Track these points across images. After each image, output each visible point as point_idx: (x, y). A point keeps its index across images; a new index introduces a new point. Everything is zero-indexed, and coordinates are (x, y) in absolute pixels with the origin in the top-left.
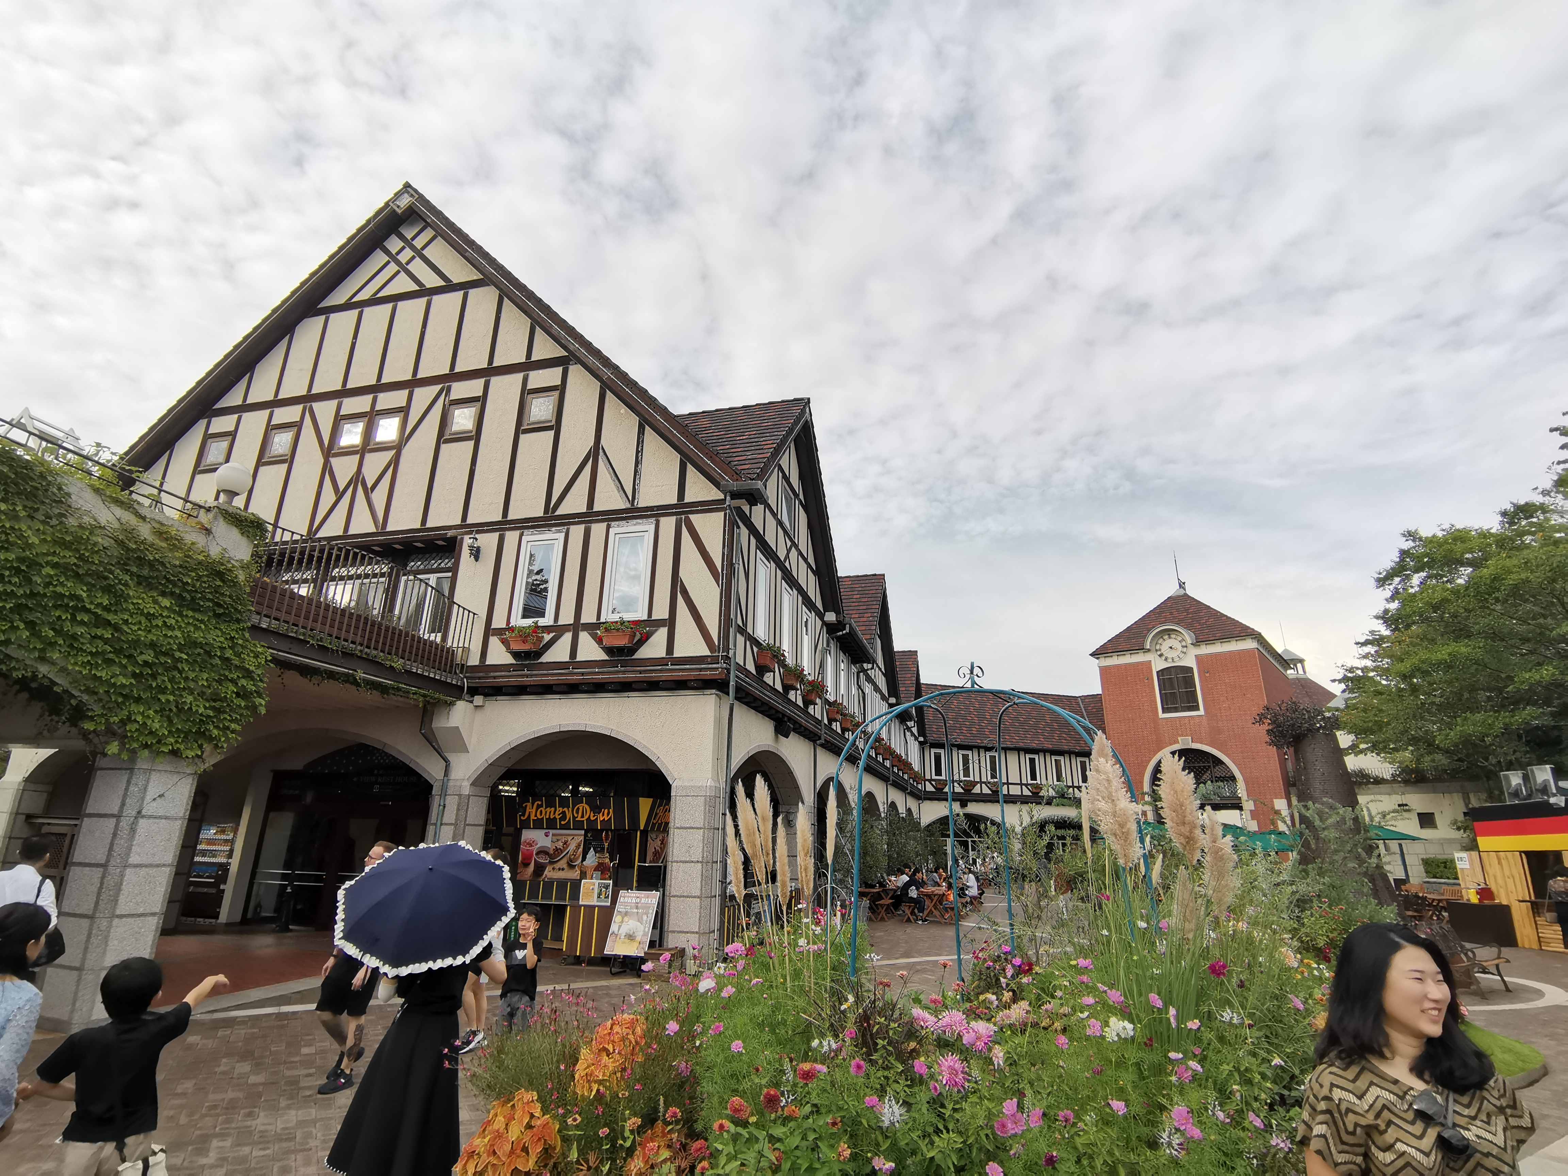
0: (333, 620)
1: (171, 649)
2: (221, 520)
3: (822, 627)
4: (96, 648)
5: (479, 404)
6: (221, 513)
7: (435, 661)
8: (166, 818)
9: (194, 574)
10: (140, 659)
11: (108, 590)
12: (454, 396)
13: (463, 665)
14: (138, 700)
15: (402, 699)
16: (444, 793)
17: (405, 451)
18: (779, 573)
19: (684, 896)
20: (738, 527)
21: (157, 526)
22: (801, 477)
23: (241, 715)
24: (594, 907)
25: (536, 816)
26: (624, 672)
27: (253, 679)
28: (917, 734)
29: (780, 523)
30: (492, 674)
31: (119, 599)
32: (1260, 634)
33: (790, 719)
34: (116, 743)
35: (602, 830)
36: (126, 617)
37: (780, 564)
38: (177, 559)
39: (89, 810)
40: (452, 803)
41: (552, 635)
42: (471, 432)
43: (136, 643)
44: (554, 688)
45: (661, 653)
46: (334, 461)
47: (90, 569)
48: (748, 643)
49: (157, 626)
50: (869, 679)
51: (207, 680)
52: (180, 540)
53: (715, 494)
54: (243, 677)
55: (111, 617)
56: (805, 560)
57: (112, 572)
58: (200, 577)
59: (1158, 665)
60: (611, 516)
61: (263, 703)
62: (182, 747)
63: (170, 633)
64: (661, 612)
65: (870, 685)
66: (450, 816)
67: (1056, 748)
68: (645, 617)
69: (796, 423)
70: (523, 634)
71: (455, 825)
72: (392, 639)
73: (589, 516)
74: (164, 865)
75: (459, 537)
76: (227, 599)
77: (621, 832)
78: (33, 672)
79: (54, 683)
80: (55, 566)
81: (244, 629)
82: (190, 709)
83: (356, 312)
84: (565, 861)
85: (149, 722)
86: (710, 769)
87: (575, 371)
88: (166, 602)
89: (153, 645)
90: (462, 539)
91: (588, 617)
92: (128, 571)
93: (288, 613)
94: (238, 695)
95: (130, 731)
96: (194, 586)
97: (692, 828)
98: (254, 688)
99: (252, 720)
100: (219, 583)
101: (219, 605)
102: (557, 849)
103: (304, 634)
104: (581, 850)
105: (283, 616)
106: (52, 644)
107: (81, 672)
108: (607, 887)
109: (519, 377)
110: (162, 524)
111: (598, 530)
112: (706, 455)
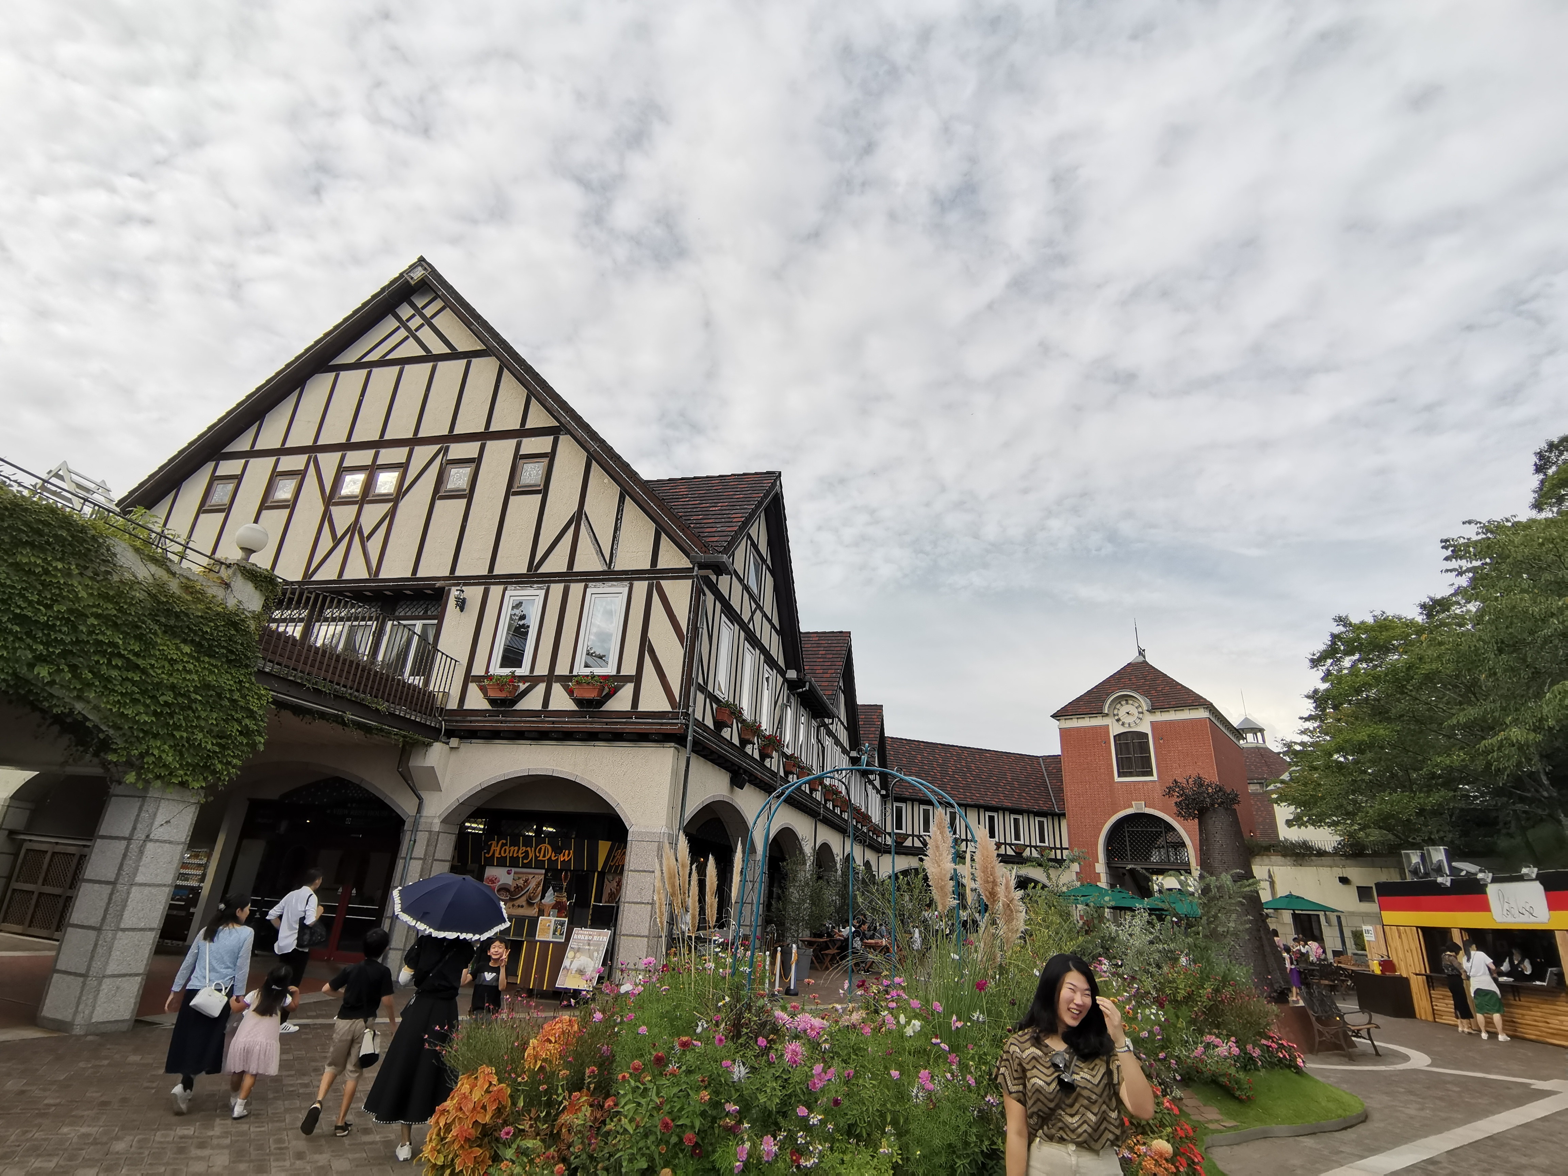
0: (328, 665)
1: (188, 691)
2: (240, 575)
3: (783, 683)
4: (126, 689)
5: (474, 465)
6: (240, 570)
7: (416, 704)
8: (170, 842)
9: (212, 624)
10: (162, 699)
11: (140, 638)
12: (451, 456)
13: (442, 709)
14: (156, 736)
15: (382, 738)
16: (415, 829)
17: (402, 504)
18: (742, 634)
19: (633, 936)
20: (704, 595)
21: (184, 581)
22: (770, 543)
23: (242, 751)
24: (549, 942)
25: (500, 853)
26: (591, 723)
27: (255, 719)
28: (879, 787)
29: (746, 588)
30: (469, 718)
31: (149, 645)
32: (1211, 704)
33: (746, 771)
34: (134, 773)
35: (561, 870)
36: (153, 662)
37: (743, 626)
38: (197, 609)
39: (102, 832)
40: (422, 838)
41: (527, 684)
42: (465, 490)
43: (159, 685)
44: (526, 735)
45: (627, 706)
46: (334, 509)
47: (127, 620)
48: (708, 700)
49: (178, 670)
50: (830, 733)
51: (216, 719)
52: (203, 593)
53: (685, 563)
54: (247, 717)
55: (140, 662)
56: (770, 621)
57: (144, 622)
58: (218, 626)
59: (1116, 729)
60: (589, 577)
61: (263, 741)
62: (190, 779)
63: (188, 677)
64: (629, 669)
65: (830, 739)
66: (419, 850)
67: (1015, 806)
68: (614, 673)
69: (766, 496)
70: (501, 683)
71: (424, 860)
72: (380, 684)
73: (569, 576)
74: (165, 885)
75: (447, 588)
76: (239, 647)
77: (580, 873)
78: (70, 709)
79: (86, 719)
80: (97, 616)
81: (251, 674)
82: (200, 744)
83: (364, 372)
84: (524, 898)
85: (164, 756)
86: (665, 817)
87: (565, 441)
88: (187, 649)
89: (173, 687)
90: (450, 590)
91: (562, 669)
92: (158, 621)
93: (290, 658)
94: (241, 733)
95: (148, 763)
96: (212, 635)
97: (645, 871)
98: (256, 728)
99: (251, 756)
100: (233, 632)
101: (232, 652)
102: (517, 887)
103: (301, 678)
104: (540, 888)
105: (285, 661)
106: (89, 685)
107: (111, 710)
108: (562, 924)
109: (513, 442)
110: (188, 579)
111: (576, 589)
112: (678, 527)
